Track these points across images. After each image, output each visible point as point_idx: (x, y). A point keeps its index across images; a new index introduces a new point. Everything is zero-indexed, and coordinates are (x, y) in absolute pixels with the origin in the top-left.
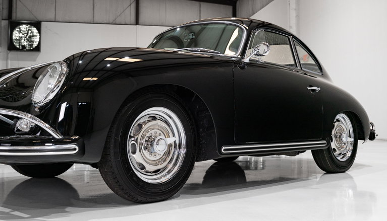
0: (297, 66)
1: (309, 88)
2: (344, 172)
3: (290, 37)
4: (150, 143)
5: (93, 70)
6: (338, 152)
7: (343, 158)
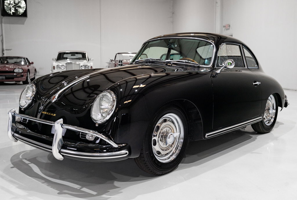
0: (245, 66)
1: (254, 84)
2: (269, 132)
3: (241, 45)
4: (164, 137)
5: (128, 95)
6: (266, 120)
7: (269, 123)
